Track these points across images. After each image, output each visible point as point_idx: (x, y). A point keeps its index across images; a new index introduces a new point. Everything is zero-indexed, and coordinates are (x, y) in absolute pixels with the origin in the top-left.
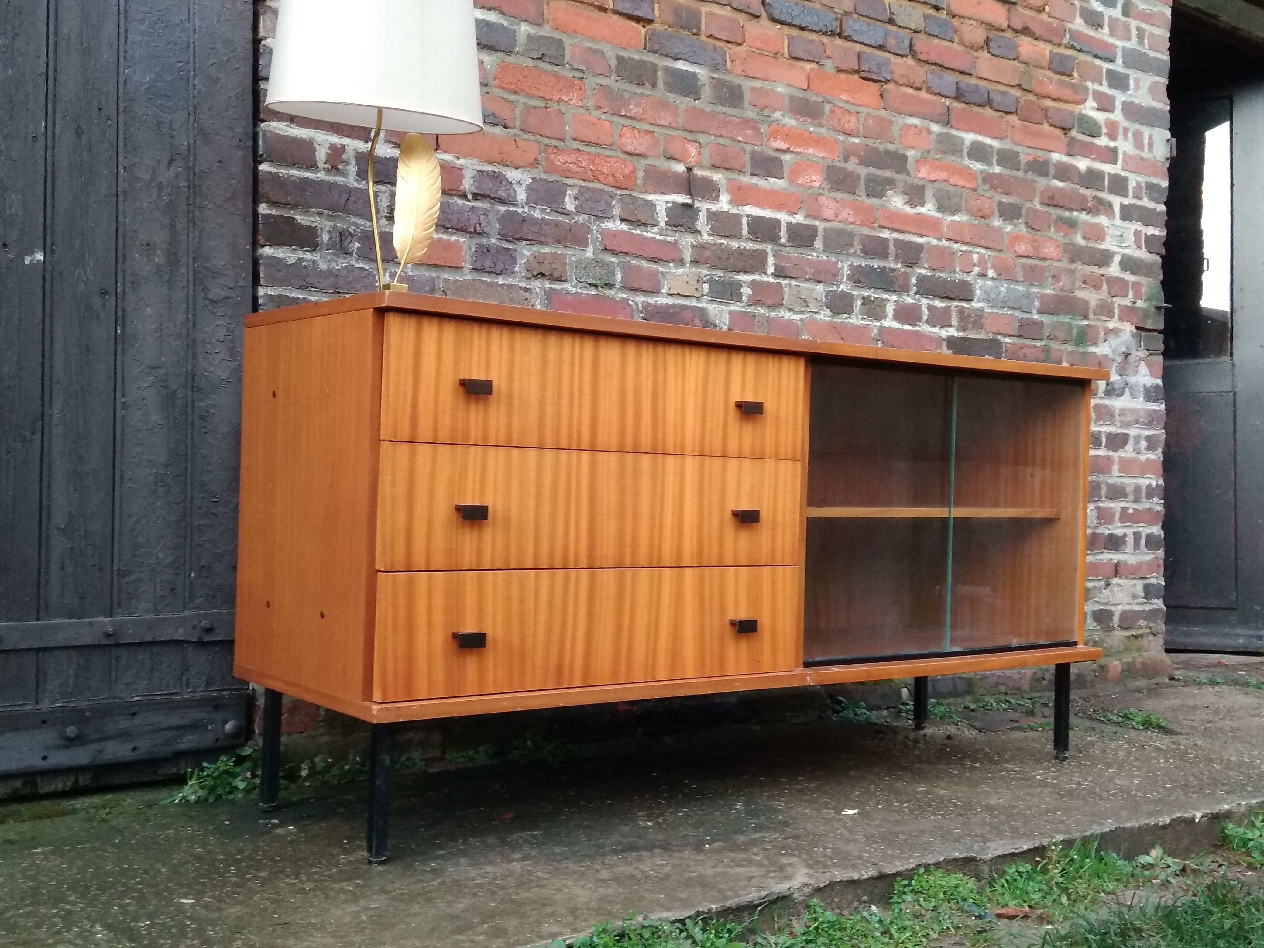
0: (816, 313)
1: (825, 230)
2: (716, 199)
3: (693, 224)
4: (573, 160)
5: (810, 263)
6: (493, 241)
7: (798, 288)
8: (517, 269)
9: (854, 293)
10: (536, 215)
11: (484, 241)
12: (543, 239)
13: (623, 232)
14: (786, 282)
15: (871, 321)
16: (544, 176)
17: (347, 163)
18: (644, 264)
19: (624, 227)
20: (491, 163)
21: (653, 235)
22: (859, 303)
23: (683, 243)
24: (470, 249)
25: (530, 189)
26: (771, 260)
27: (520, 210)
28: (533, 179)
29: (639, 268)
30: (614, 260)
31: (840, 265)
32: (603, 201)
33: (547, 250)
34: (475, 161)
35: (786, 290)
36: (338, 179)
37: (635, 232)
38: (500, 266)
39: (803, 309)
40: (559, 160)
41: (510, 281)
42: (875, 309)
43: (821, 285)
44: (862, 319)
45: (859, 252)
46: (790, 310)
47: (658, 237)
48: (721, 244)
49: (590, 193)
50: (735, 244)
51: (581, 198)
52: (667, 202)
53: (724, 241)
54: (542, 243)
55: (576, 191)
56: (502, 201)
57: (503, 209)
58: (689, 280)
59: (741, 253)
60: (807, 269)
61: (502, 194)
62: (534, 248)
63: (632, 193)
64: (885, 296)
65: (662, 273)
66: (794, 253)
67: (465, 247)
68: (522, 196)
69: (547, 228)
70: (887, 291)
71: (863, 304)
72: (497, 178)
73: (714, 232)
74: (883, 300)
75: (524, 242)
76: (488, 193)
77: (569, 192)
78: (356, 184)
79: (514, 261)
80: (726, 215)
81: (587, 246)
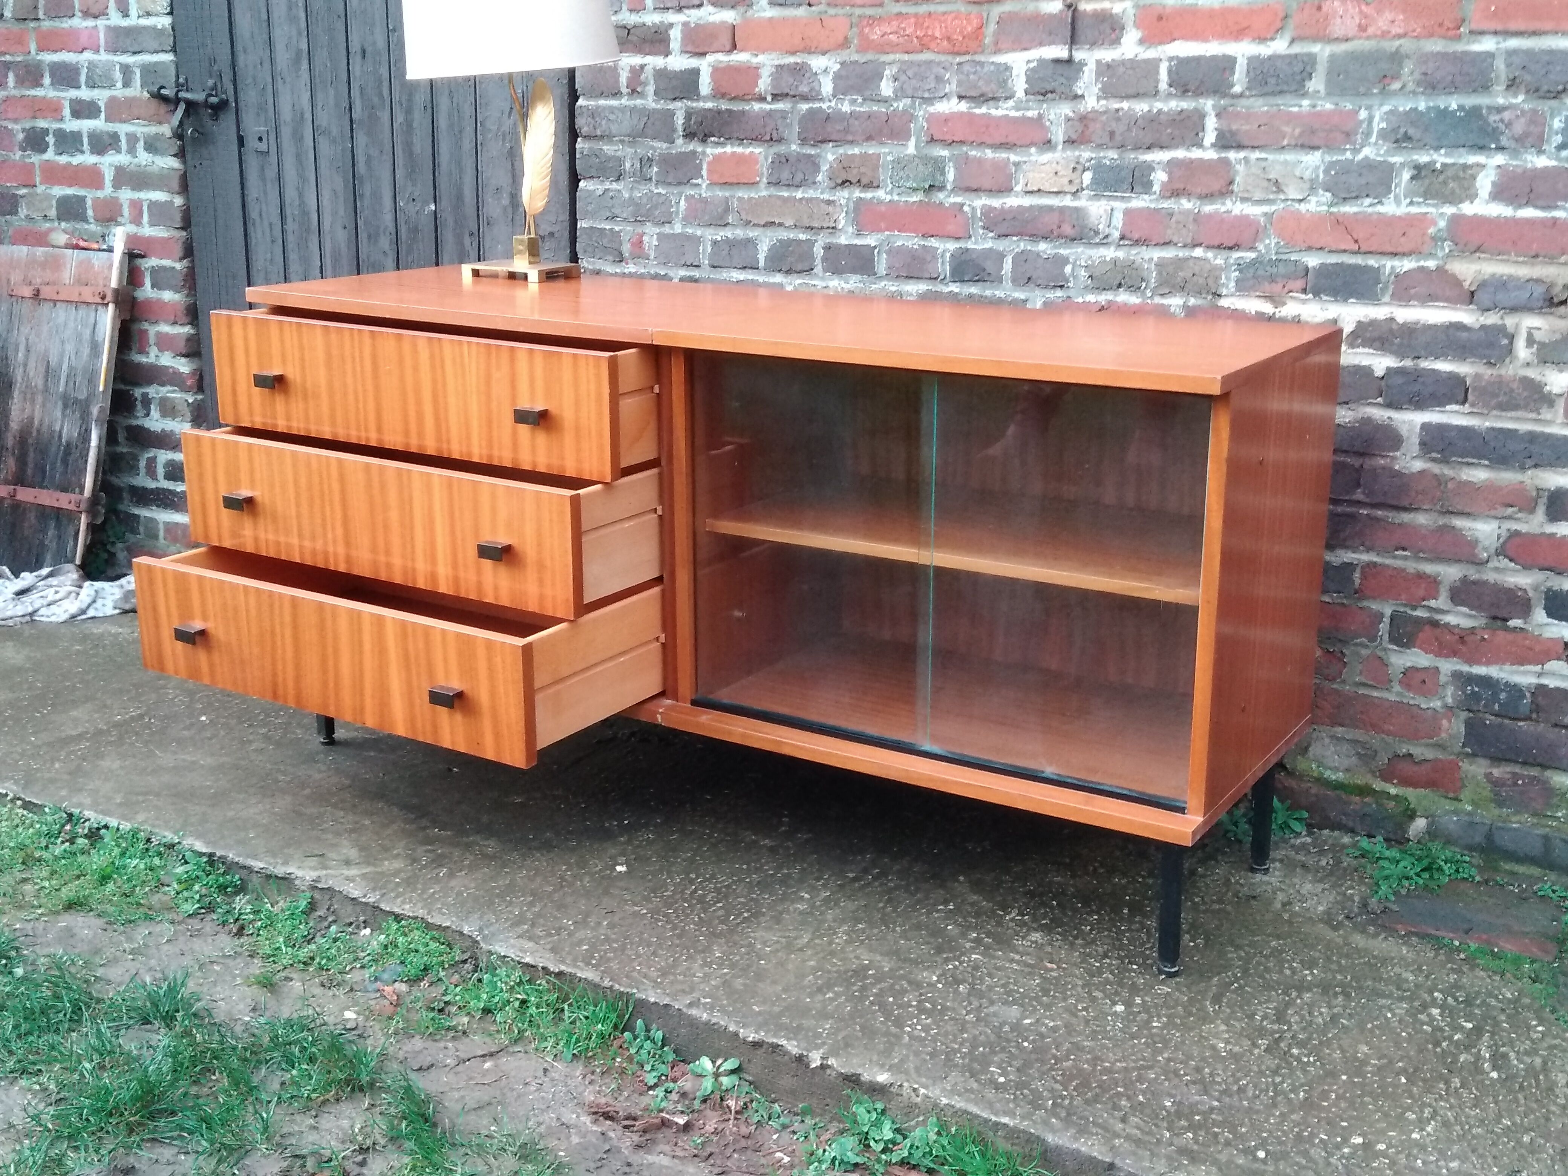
0: (1300, 201)
1: (1333, 58)
2: (1116, 42)
3: (1070, 87)
4: (895, 28)
5: (1292, 118)
6: (794, 147)
7: (1264, 164)
8: (819, 178)
9: (1393, 160)
10: (844, 109)
11: (782, 149)
12: (850, 138)
13: (962, 114)
14: (1242, 154)
15: (1434, 206)
16: (855, 57)
17: (645, 84)
18: (989, 154)
19: (963, 106)
20: (793, 53)
21: (1005, 112)
22: (1406, 175)
23: (1052, 117)
24: (766, 159)
25: (837, 77)
26: (1211, 123)
27: (824, 106)
28: (842, 64)
29: (980, 161)
30: (945, 153)
31: (1363, 114)
32: (933, 76)
33: (856, 151)
34: (774, 55)
35: (1240, 168)
36: (639, 102)
37: (977, 111)
38: (799, 177)
39: (1271, 197)
40: (875, 34)
41: (811, 193)
42: (1445, 183)
43: (1318, 154)
44: (1411, 203)
45: (1411, 86)
46: (1244, 200)
47: (1013, 114)
48: (1117, 110)
49: (915, 69)
50: (1141, 107)
51: (903, 78)
52: (1029, 62)
53: (1125, 105)
54: (852, 142)
55: (895, 69)
56: (805, 98)
57: (804, 107)
58: (1059, 168)
59: (1153, 120)
60: (1287, 129)
61: (804, 89)
62: (841, 151)
63: (977, 58)
64: (1472, 159)
65: (1017, 164)
66: (1260, 106)
67: (761, 158)
68: (827, 87)
69: (856, 123)
70: (1482, 148)
71: (1413, 178)
72: (800, 71)
73: (1107, 93)
74: (1465, 167)
75: (831, 144)
76: (786, 90)
77: (887, 72)
78: (654, 105)
79: (817, 168)
80: (1132, 64)
81: (908, 138)
